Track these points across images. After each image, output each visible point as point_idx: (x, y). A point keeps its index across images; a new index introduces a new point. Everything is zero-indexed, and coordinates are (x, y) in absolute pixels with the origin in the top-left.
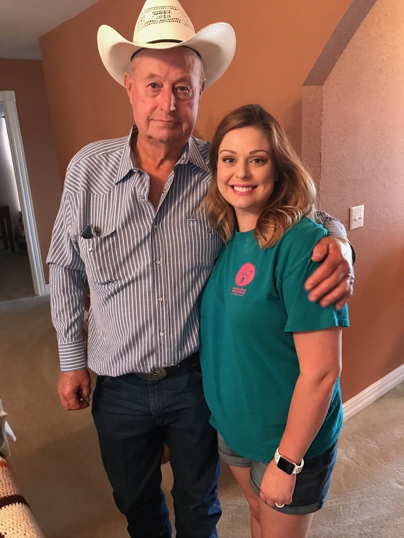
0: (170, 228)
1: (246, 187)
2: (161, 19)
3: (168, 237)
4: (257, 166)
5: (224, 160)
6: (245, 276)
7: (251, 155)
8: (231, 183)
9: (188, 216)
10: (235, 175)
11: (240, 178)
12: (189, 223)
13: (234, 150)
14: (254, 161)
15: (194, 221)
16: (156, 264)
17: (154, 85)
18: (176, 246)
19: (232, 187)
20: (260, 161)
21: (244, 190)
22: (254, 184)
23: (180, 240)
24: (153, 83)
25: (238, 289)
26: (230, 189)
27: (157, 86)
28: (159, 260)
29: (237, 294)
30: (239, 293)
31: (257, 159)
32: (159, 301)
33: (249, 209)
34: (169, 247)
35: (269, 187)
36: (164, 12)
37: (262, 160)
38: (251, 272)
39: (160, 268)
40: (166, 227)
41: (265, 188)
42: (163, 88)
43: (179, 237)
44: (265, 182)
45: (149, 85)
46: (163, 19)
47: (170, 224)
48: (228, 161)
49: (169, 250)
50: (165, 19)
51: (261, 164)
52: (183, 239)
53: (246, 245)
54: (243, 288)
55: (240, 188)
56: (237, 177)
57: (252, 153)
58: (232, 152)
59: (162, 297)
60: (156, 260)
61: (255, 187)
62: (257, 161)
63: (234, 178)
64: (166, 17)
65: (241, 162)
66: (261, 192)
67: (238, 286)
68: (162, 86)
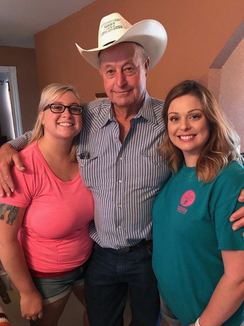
0: (130, 160)
1: (189, 135)
2: (109, 29)
3: (128, 165)
4: (194, 121)
5: (171, 119)
6: (188, 200)
7: (189, 114)
8: (178, 134)
9: (142, 153)
10: (180, 128)
11: (183, 130)
12: (143, 157)
13: (177, 112)
14: (192, 118)
15: (145, 156)
16: (118, 183)
17: (111, 71)
18: (133, 172)
19: (179, 137)
20: (196, 117)
21: (187, 138)
22: (194, 133)
23: (135, 168)
24: (110, 70)
25: (182, 208)
26: (177, 138)
27: (113, 72)
28: (121, 180)
29: (181, 212)
30: (182, 211)
31: (195, 116)
32: (118, 207)
33: (192, 151)
34: (128, 173)
35: (206, 134)
36: (110, 24)
37: (198, 116)
38: (192, 197)
39: (121, 185)
40: (128, 159)
41: (202, 135)
42: (116, 72)
43: (135, 166)
44: (202, 130)
45: (108, 72)
46: (110, 29)
47: (130, 157)
48: (174, 120)
49: (128, 174)
50: (111, 29)
51: (198, 119)
52: (138, 168)
53: (191, 177)
54: (185, 208)
55: (185, 137)
56: (181, 130)
57: (189, 112)
58: (176, 113)
59: (120, 204)
60: (119, 180)
61: (195, 135)
62: (195, 117)
63: (179, 130)
64: (112, 27)
65: (183, 119)
66: (200, 139)
67: (182, 206)
68: (116, 71)
